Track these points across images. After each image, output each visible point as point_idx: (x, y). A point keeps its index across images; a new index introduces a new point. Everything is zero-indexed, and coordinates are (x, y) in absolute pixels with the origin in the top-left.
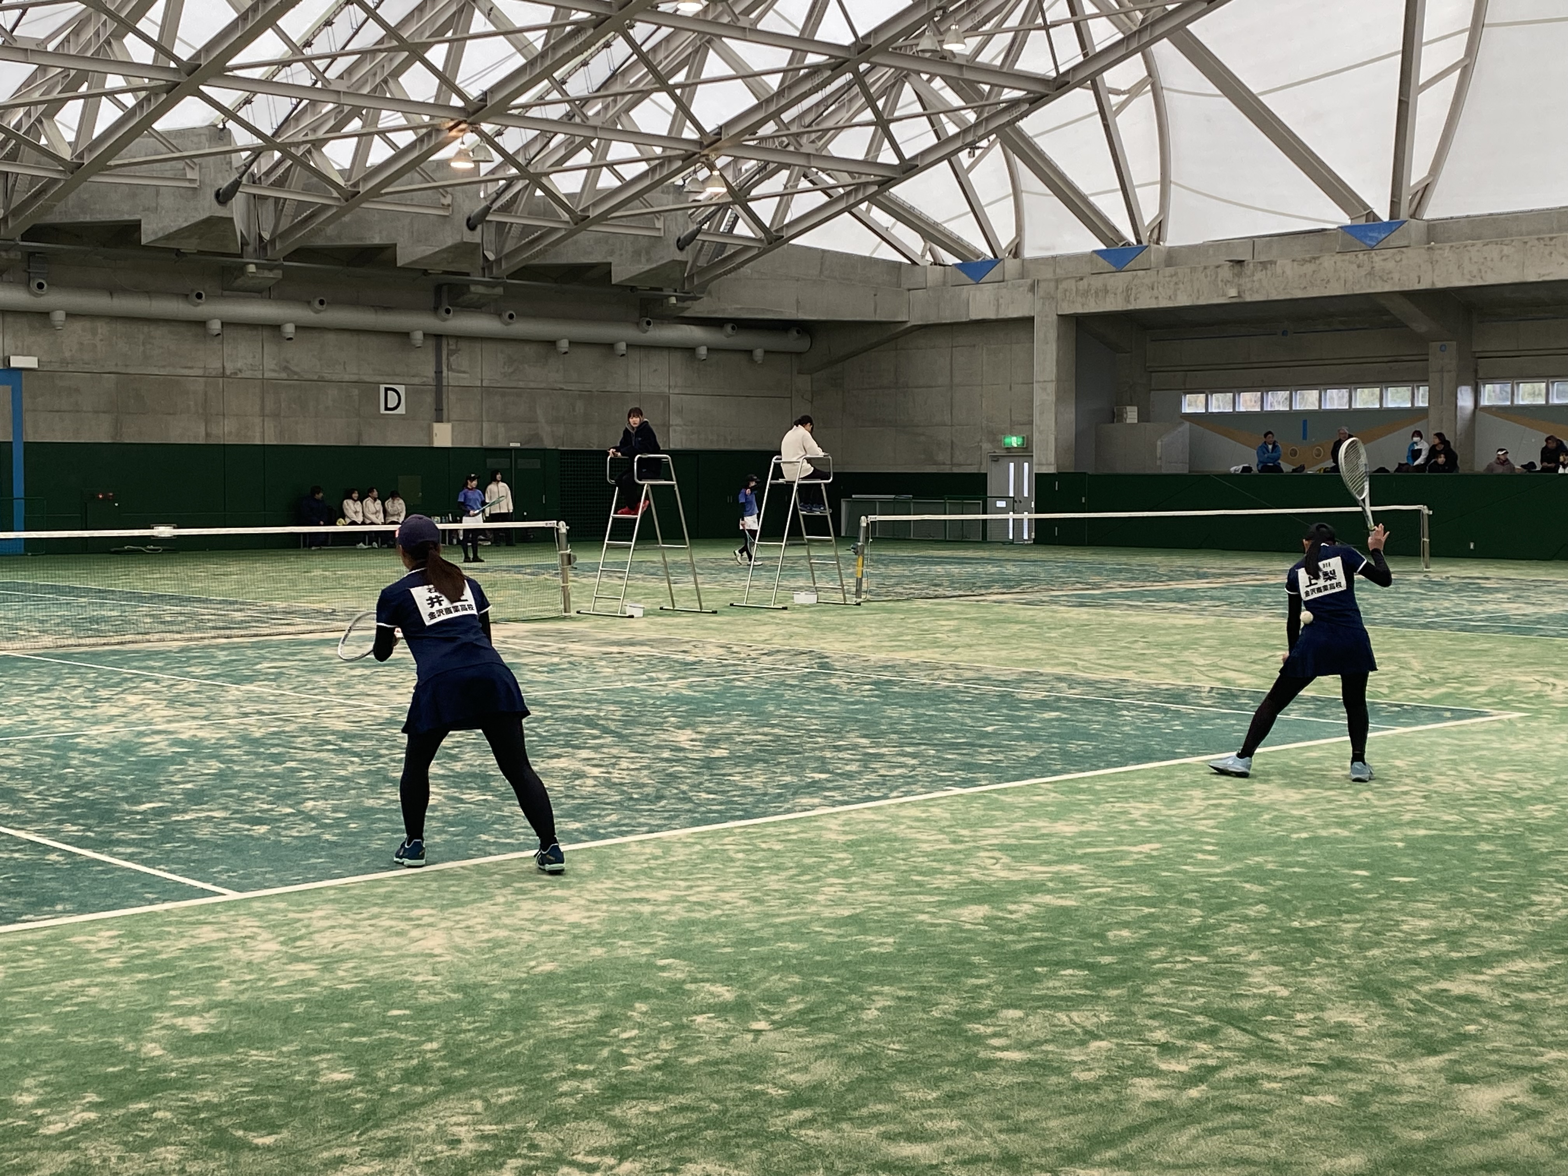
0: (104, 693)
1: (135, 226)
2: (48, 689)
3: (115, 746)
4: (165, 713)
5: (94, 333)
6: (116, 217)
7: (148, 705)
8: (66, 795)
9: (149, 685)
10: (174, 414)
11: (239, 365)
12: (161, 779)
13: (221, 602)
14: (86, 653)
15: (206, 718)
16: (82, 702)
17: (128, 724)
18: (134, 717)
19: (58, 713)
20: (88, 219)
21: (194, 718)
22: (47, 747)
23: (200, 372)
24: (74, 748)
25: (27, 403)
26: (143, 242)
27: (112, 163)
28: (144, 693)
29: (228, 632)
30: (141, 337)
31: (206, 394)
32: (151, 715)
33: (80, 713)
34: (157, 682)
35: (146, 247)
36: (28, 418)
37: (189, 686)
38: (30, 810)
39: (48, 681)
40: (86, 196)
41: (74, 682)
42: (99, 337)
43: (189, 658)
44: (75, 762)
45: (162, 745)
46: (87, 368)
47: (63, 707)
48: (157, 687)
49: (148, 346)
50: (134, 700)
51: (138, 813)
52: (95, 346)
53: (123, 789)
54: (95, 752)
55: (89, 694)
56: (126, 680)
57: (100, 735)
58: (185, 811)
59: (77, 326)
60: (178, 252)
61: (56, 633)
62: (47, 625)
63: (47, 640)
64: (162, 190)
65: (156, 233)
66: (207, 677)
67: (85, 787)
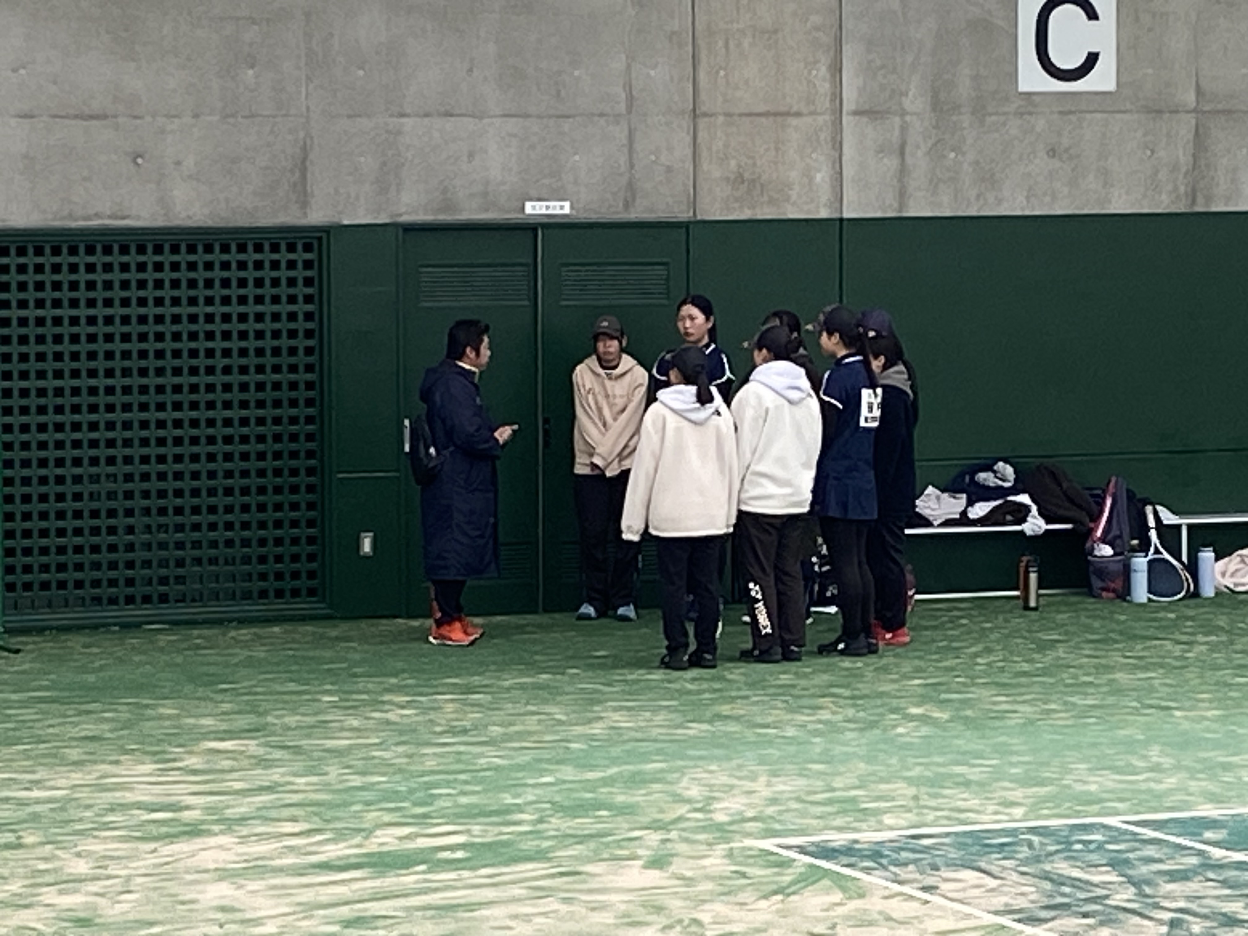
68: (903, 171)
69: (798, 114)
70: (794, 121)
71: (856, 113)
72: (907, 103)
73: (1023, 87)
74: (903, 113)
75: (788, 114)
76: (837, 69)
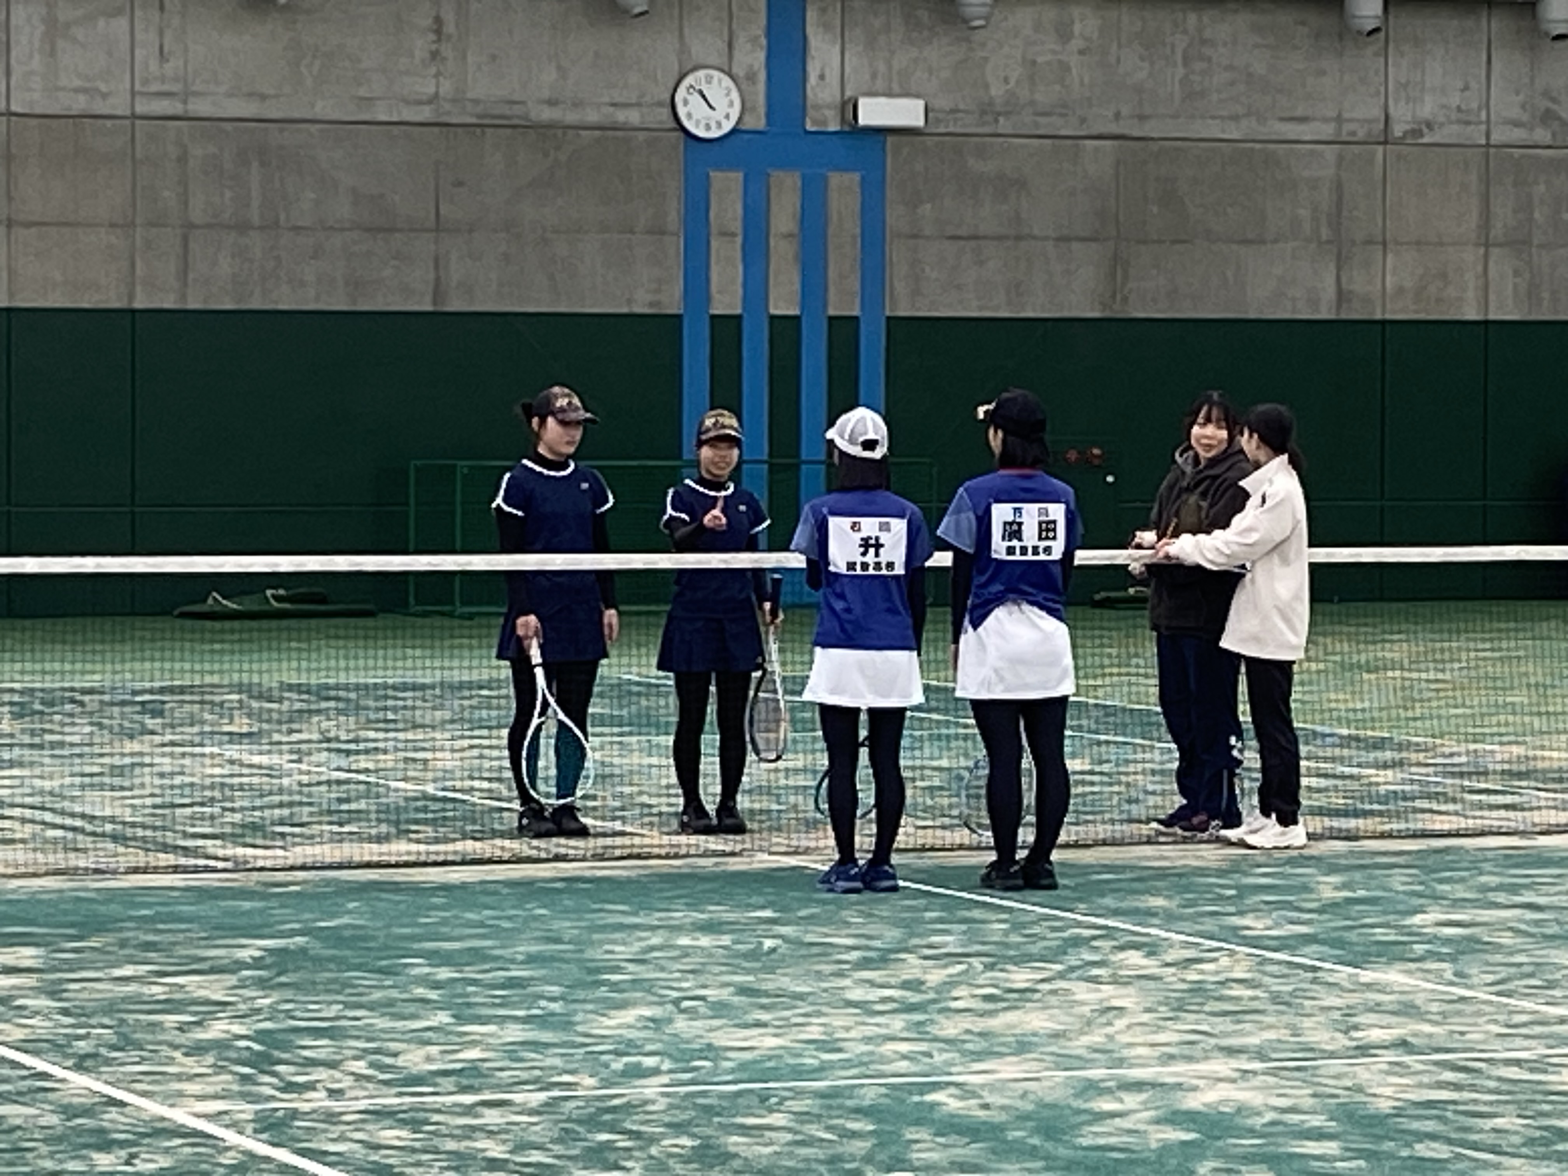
0: (1018, 975)
2: (883, 960)
3: (1025, 1117)
4: (1160, 1035)
5: (1064, 34)
7: (1122, 1012)
9: (1134, 957)
10: (1263, 242)
11: (1427, 109)
13: (1347, 741)
15: (1261, 1055)
17: (1065, 1062)
18: (1079, 1045)
19: (898, 1023)
21: (1231, 1052)
22: (860, 1112)
23: (1327, 131)
24: (922, 1116)
25: (896, 217)
28: (1116, 981)
29: (1352, 823)
30: (1181, 42)
31: (1339, 187)
32: (1126, 1039)
33: (951, 1027)
34: (1152, 949)
36: (898, 256)
37: (1232, 964)
39: (886, 938)
41: (951, 942)
42: (1077, 43)
43: (1244, 891)
45: (1139, 1120)
46: (1046, 125)
47: (912, 1009)
48: (1150, 965)
49: (1198, 66)
50: (1088, 996)
52: (1065, 68)
54: (972, 1131)
56: (1077, 942)
57: (992, 1087)
59: (1023, 17)
66: (1283, 943)
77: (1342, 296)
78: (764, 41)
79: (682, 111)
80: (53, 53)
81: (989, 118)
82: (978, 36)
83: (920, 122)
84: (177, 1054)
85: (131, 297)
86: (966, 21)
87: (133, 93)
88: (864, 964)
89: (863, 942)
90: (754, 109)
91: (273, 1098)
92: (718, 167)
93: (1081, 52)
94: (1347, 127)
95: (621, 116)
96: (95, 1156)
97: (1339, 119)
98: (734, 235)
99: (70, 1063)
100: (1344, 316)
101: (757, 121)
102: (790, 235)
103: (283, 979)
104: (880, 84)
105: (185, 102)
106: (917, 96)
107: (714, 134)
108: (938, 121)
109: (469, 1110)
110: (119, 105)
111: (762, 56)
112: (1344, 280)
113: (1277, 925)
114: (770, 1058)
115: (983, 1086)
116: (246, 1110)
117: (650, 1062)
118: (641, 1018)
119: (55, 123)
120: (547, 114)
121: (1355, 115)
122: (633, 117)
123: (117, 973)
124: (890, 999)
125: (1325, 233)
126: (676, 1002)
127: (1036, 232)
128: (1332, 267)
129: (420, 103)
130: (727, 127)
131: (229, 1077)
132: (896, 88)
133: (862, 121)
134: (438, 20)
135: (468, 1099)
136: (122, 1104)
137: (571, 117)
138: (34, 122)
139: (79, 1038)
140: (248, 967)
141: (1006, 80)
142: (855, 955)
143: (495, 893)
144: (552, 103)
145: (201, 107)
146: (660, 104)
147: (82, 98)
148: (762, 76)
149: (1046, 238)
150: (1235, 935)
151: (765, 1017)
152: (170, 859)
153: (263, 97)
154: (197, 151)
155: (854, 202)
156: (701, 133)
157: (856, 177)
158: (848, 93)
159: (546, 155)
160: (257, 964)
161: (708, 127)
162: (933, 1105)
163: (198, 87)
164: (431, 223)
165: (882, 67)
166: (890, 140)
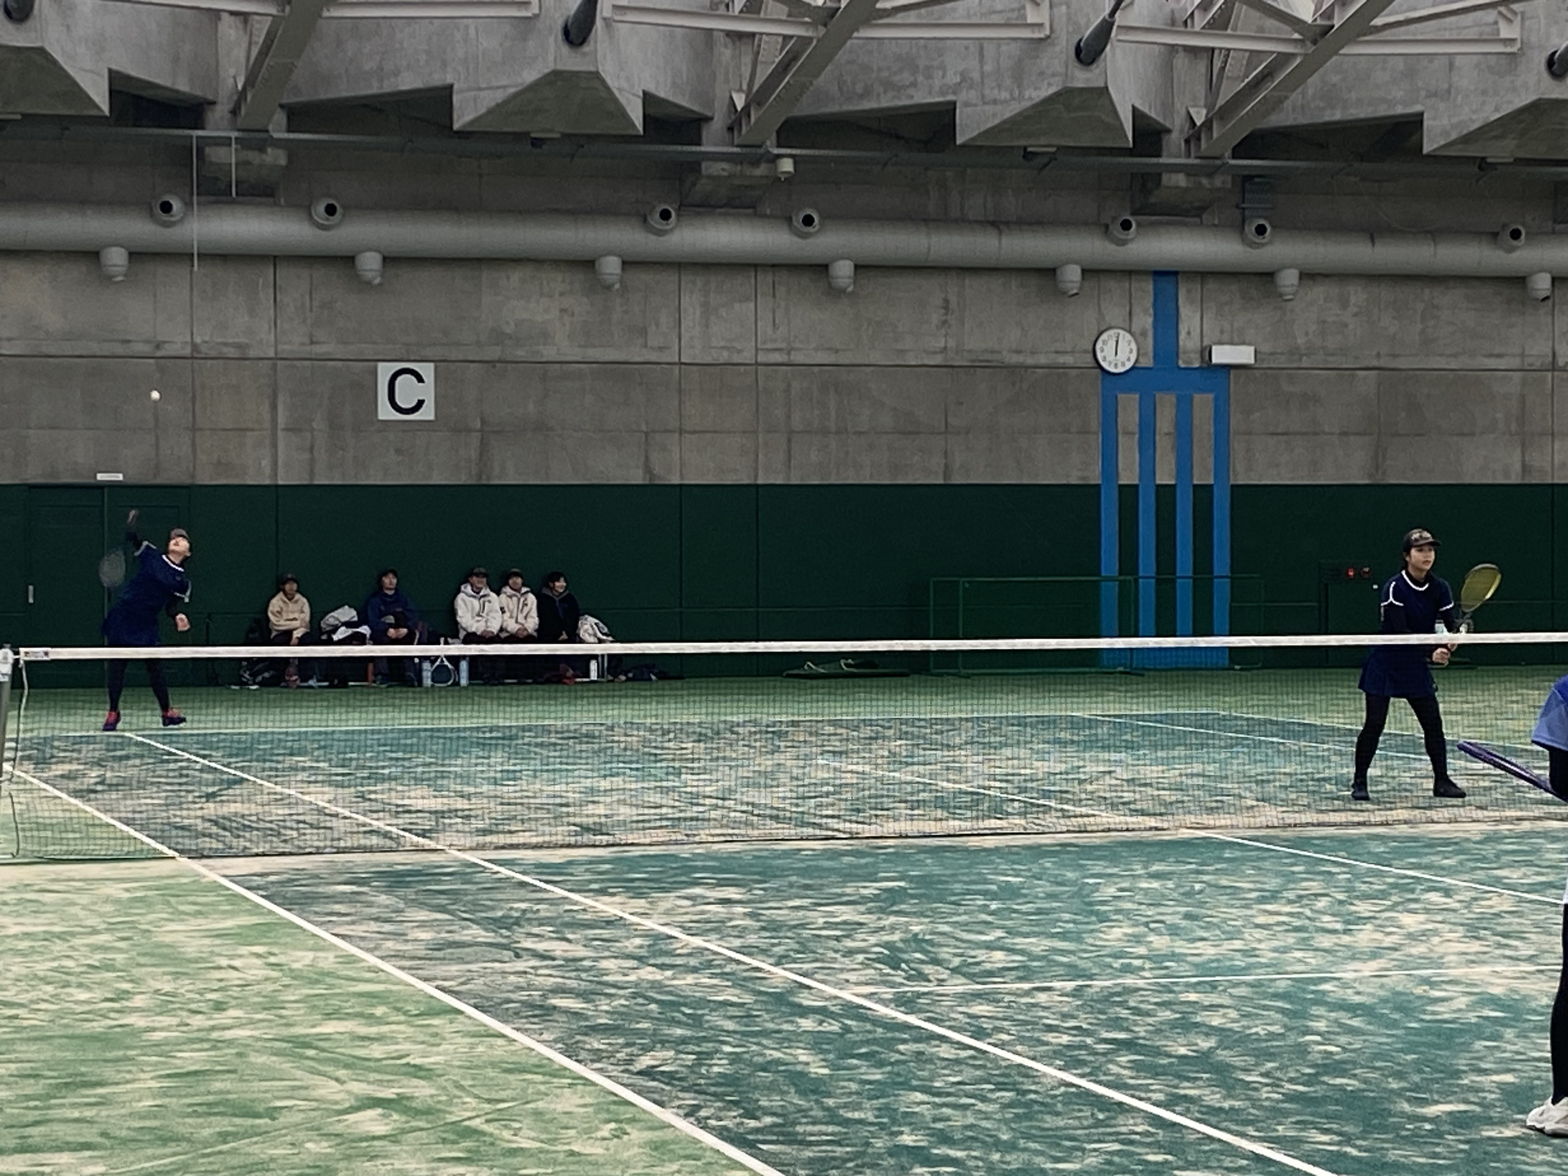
0: (1363, 908)
1: (1415, 122)
2: (1274, 897)
3: (1384, 1001)
4: (1462, 947)
5: (1344, 304)
6: (1382, 111)
7: (1436, 932)
8: (1309, 1081)
9: (1436, 897)
10: (1472, 434)
12: (1461, 1063)
14: (1332, 838)
15: (1530, 959)
16: (1327, 921)
17: (1404, 964)
18: (1412, 952)
19: (1291, 939)
20: (1337, 116)
22: (1276, 996)
23: (1515, 363)
24: (1321, 1000)
25: (1236, 420)
26: (1426, 149)
27: (1378, 21)
28: (1427, 911)
30: (1420, 307)
31: (1523, 398)
32: (1441, 950)
33: (1326, 941)
34: (1447, 892)
35: (1433, 157)
36: (1238, 446)
37: (1501, 902)
38: (1255, 1102)
39: (1273, 883)
40: (1335, 79)
41: (1315, 886)
42: (1352, 309)
43: (1500, 854)
44: (1321, 1025)
45: (1460, 1003)
46: (1333, 362)
47: (1297, 929)
48: (1448, 902)
49: (1431, 322)
50: (1411, 921)
51: (1425, 1119)
52: (1345, 325)
53: (1400, 1075)
54: (1353, 1009)
55: (1338, 910)
56: (1397, 887)
57: (1360, 981)
58: (1503, 1122)
59: (1319, 291)
60: (1482, 163)
61: (1285, 802)
62: (1270, 789)
63: (1270, 814)
64: (1458, 61)
65: (1447, 134)
66: (1533, 888)
67: (1338, 1068)
68: (313, 460)
69: (253, 430)
70: (249, 433)
71: (286, 429)
72: (314, 425)
73: (381, 417)
74: (312, 430)
75: (247, 430)
76: (274, 407)
77: (1526, 469)
78: (1151, 311)
79: (1100, 356)
80: (707, 326)
81: (1297, 357)
82: (1290, 305)
83: (1252, 361)
84: (838, 956)
85: (756, 477)
86: (1281, 295)
87: (757, 349)
88: (1262, 900)
89: (1259, 886)
90: (1145, 354)
91: (902, 984)
92: (1123, 391)
93: (1356, 315)
94: (1528, 360)
95: (1061, 359)
96: (799, 1020)
97: (1523, 355)
98: (1133, 434)
99: (772, 960)
100: (1527, 481)
101: (1147, 362)
102: (1168, 434)
103: (895, 908)
104: (1226, 337)
105: (789, 354)
106: (1250, 344)
107: (1121, 370)
108: (1263, 360)
109: (1028, 993)
110: (747, 356)
111: (1150, 320)
112: (1527, 458)
113: (1525, 876)
114: (1213, 961)
115: (1355, 980)
116: (887, 992)
117: (1137, 963)
118: (1126, 935)
119: (708, 369)
120: (1015, 359)
121: (1534, 352)
122: (1069, 360)
123: (791, 903)
124: (1284, 923)
125: (1514, 427)
126: (1146, 924)
127: (1327, 430)
128: (1519, 450)
129: (935, 353)
130: (1129, 365)
131: (872, 971)
132: (1236, 339)
133: (1215, 360)
134: (946, 301)
135: (1026, 986)
136: (809, 988)
137: (1030, 361)
138: (694, 368)
139: (773, 945)
140: (872, 901)
141: (1307, 334)
142: (1254, 895)
143: (1017, 854)
144: (1019, 352)
145: (798, 357)
146: (1086, 352)
147: (725, 354)
148: (1150, 334)
149: (1332, 434)
150: (1497, 881)
151: (1205, 935)
152: (810, 831)
153: (837, 351)
154: (795, 385)
155: (1210, 412)
156: (1112, 370)
157: (1211, 396)
158: (1205, 343)
159: (1014, 384)
160: (875, 898)
161: (1116, 366)
162: (1324, 993)
163: (798, 345)
164: (943, 429)
165: (1227, 326)
166: (1233, 372)
